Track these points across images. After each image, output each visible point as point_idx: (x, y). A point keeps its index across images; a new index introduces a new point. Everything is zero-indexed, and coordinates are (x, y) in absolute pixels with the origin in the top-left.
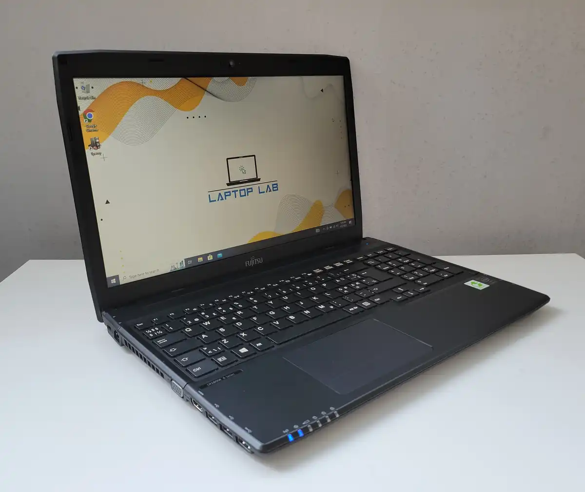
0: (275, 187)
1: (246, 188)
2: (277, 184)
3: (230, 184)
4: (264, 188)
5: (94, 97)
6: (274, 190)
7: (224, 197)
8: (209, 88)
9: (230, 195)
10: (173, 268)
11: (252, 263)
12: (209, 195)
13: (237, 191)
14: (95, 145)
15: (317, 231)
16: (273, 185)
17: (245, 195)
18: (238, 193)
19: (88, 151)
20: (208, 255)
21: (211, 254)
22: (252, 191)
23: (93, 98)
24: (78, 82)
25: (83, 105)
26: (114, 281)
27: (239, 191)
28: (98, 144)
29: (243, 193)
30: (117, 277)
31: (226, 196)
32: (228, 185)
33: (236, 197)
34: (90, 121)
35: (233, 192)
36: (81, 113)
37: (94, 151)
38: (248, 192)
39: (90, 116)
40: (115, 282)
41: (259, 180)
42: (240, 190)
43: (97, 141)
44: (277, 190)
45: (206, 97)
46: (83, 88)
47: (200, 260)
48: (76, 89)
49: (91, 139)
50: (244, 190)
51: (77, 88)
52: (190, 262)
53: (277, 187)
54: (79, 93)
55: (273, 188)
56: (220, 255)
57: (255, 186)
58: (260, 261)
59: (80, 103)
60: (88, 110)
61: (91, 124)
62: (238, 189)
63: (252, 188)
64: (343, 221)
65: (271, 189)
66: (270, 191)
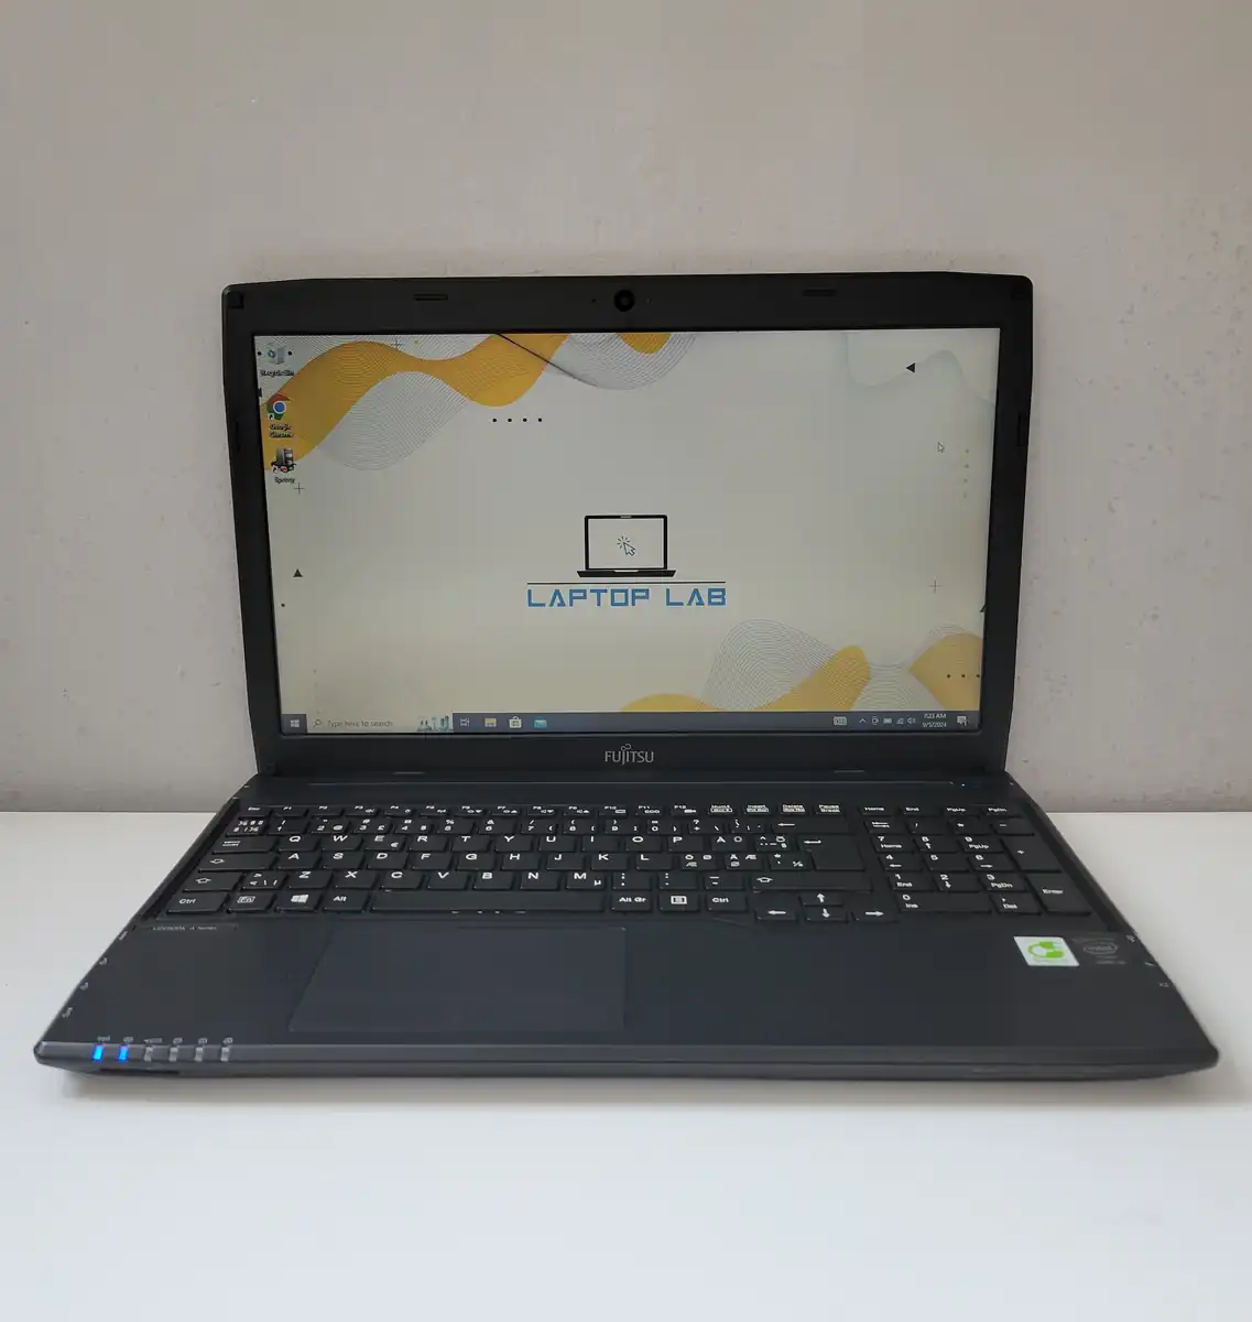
0: (718, 596)
1: (630, 588)
2: (723, 590)
3: (588, 573)
4: (681, 593)
5: (291, 370)
6: (710, 604)
7: (567, 601)
8: (558, 356)
9: (585, 597)
10: (424, 727)
11: (624, 756)
12: (530, 592)
13: (606, 591)
14: (284, 463)
15: (840, 721)
16: (710, 591)
17: (626, 604)
18: (606, 598)
19: (270, 475)
20: (511, 715)
21: (520, 715)
22: (647, 597)
23: (289, 373)
24: (261, 343)
25: (268, 387)
26: (295, 724)
27: (609, 592)
28: (290, 463)
29: (620, 598)
30: (303, 718)
31: (572, 598)
32: (581, 574)
33: (599, 605)
34: (278, 417)
35: (592, 591)
36: (263, 401)
37: (282, 475)
38: (634, 598)
39: (280, 408)
40: (297, 726)
41: (671, 574)
42: (613, 591)
43: (290, 455)
44: (723, 603)
45: (548, 376)
46: (272, 354)
47: (491, 723)
48: (258, 357)
49: (278, 452)
50: (626, 591)
51: (260, 354)
52: (465, 723)
53: (722, 597)
54: (263, 363)
55: (710, 597)
56: (541, 723)
57: (657, 587)
58: (647, 758)
59: (262, 382)
60: (278, 397)
61: (281, 423)
62: (610, 588)
63: (646, 591)
64: (936, 713)
65: (705, 600)
66: (700, 603)
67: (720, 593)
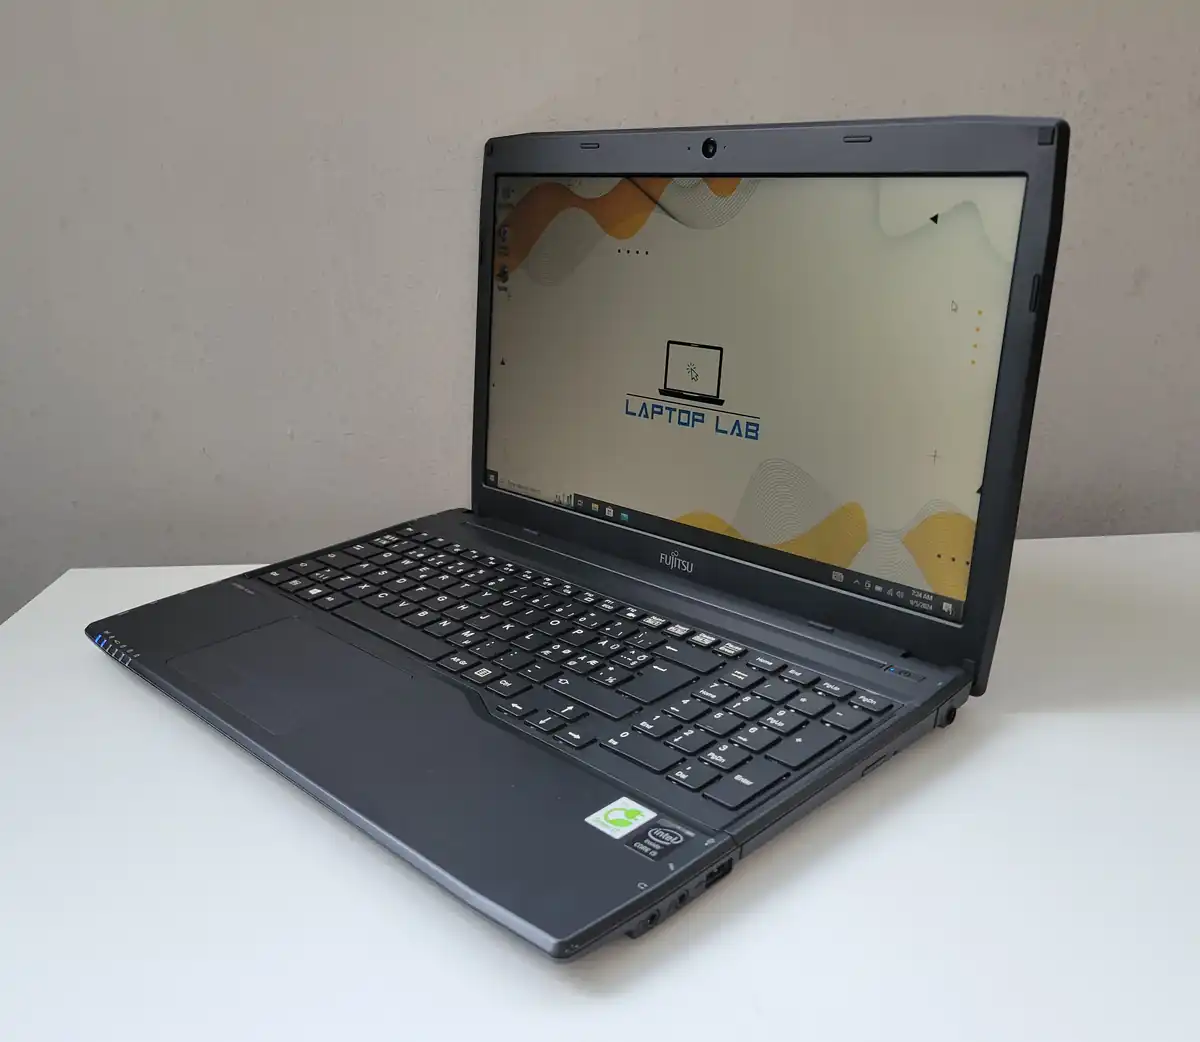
0: (752, 431)
1: (692, 410)
2: (757, 425)
3: (665, 392)
4: (727, 423)
6: (747, 437)
7: (650, 414)
8: (664, 199)
9: (661, 413)
10: (558, 500)
11: (672, 561)
12: (627, 401)
13: (675, 410)
14: (503, 275)
15: (838, 577)
16: (748, 424)
17: (688, 424)
18: (675, 415)
19: (496, 284)
20: (608, 505)
21: (613, 506)
22: (702, 421)
23: (512, 206)
24: (500, 182)
25: (501, 216)
26: (492, 478)
27: (678, 411)
28: (506, 275)
29: (684, 418)
30: (497, 475)
31: (653, 412)
32: (662, 392)
33: (670, 421)
34: (504, 240)
35: (667, 408)
36: (497, 227)
37: (501, 284)
38: (694, 420)
39: (505, 233)
40: (493, 481)
41: (721, 403)
42: (680, 411)
43: (507, 270)
45: (656, 215)
46: (504, 191)
47: (595, 507)
48: (497, 193)
49: (501, 266)
50: (688, 412)
51: (499, 190)
52: (580, 503)
53: (756, 431)
54: (500, 197)
55: (748, 430)
56: (624, 516)
57: (710, 412)
58: (688, 568)
59: (499, 210)
60: (504, 224)
61: (504, 244)
62: (678, 407)
63: (703, 415)
64: (923, 592)
65: (743, 433)
66: (739, 435)
67: (755, 428)
